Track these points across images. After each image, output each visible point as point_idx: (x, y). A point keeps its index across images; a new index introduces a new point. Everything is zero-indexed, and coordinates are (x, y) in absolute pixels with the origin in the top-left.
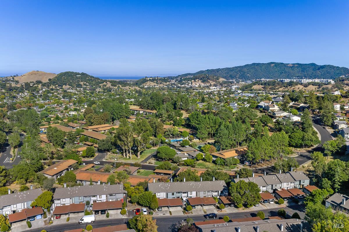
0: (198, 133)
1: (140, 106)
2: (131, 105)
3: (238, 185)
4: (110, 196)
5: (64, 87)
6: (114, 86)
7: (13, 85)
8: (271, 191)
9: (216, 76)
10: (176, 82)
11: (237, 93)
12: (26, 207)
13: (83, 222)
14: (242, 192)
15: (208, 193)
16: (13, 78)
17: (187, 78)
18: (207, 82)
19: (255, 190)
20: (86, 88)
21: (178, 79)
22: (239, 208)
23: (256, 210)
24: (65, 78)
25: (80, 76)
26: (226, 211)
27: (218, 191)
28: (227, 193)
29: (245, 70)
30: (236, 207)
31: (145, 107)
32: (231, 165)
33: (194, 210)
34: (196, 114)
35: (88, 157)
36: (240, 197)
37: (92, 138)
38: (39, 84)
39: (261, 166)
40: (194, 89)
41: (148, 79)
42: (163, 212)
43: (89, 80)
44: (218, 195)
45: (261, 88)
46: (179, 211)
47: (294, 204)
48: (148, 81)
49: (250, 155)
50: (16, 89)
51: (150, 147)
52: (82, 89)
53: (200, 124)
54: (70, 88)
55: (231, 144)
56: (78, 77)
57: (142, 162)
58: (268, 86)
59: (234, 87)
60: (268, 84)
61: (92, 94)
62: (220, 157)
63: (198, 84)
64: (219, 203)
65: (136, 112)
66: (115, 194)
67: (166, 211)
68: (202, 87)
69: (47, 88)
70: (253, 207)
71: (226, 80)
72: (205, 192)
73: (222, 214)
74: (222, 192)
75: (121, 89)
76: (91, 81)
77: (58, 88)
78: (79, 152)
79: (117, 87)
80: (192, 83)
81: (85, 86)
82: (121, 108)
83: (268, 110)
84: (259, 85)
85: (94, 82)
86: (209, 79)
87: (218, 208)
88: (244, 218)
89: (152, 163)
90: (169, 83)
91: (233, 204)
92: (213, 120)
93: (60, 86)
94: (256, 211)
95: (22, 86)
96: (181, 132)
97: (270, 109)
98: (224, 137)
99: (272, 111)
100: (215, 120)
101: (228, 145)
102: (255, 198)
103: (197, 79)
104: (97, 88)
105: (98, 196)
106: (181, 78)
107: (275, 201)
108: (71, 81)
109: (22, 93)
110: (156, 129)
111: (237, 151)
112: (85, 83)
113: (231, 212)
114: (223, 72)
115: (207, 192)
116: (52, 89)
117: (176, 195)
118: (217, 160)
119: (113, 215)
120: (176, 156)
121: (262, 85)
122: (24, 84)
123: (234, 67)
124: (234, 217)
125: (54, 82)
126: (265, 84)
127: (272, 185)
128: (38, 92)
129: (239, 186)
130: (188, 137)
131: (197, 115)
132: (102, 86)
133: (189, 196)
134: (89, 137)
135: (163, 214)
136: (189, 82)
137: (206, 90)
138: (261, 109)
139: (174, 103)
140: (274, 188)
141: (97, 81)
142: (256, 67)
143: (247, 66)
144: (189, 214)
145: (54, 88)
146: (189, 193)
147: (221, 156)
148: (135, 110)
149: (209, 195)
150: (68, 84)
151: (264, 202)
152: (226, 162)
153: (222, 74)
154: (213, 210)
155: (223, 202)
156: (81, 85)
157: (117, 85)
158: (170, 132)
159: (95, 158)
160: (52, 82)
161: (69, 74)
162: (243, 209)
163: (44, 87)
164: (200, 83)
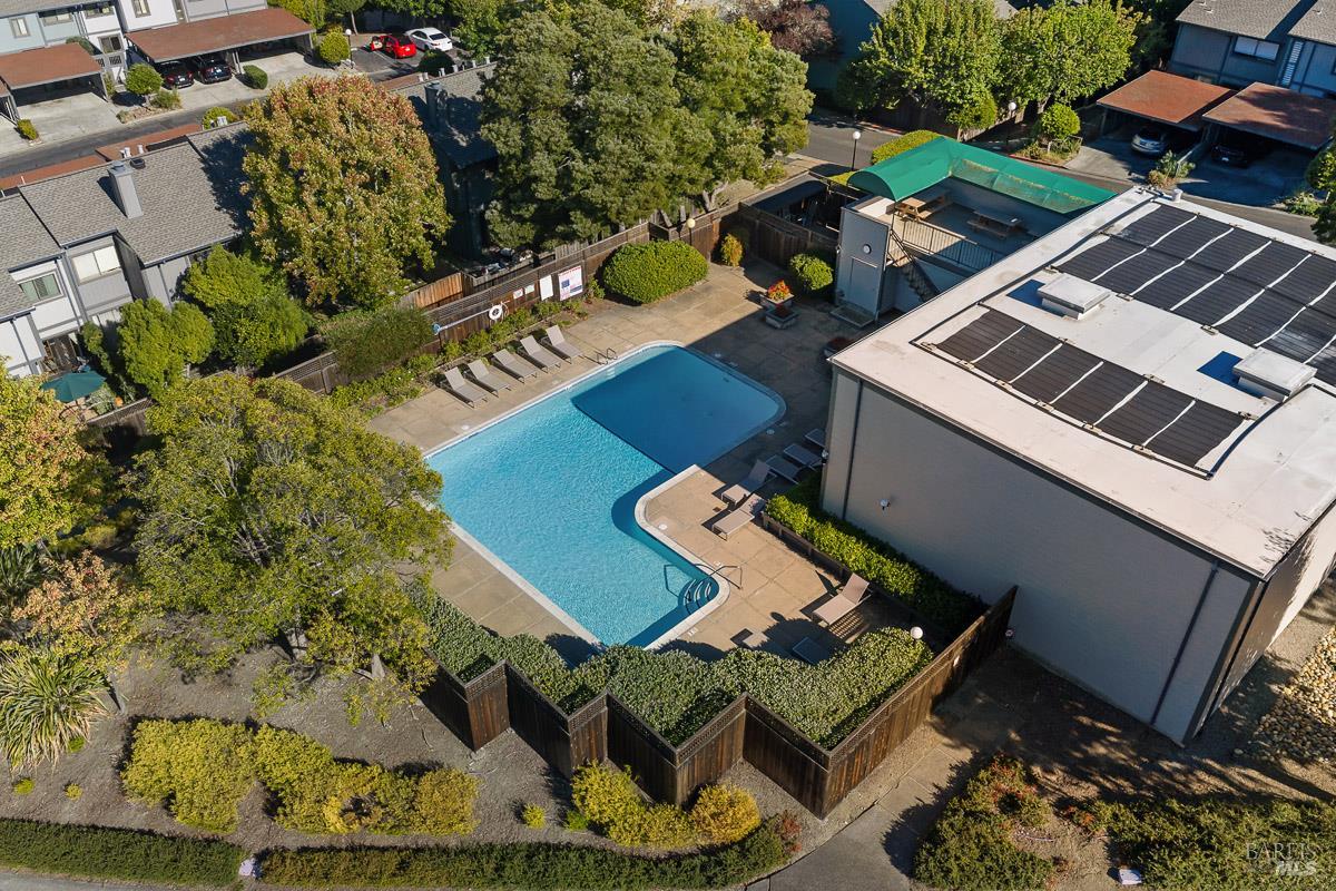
105: (126, 5)
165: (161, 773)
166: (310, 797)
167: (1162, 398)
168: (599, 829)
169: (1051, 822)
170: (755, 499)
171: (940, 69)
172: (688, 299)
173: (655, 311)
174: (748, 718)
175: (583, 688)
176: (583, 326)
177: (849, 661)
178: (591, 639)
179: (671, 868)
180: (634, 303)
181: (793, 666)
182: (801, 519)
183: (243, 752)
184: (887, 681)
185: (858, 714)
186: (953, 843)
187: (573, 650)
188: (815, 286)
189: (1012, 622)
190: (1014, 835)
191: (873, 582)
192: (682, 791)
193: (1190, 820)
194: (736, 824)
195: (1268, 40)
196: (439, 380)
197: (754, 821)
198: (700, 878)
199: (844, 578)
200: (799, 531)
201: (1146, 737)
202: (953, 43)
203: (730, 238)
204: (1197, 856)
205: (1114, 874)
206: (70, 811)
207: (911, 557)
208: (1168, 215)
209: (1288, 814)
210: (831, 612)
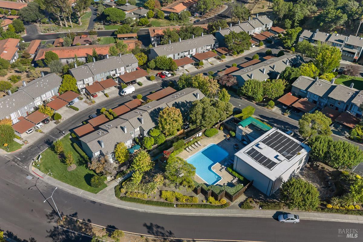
4: (127, 67)
12: (53, 95)
13: (125, 94)
28: (218, 45)
30: (231, 55)
39: (209, 15)
46: (192, 68)
47: (269, 44)
57: (88, 29)
66: (130, 65)
67: (182, 69)
73: (225, 63)
87: (219, 59)
89: (102, 29)
91: (228, 53)
107: (255, 44)
111: (183, 3)
113: (230, 60)
115: (203, 47)
117: (181, 55)
118: (170, 16)
119: (143, 82)
127: (248, 32)
135: (183, 73)
144: (201, 68)
146: (191, 50)
147: (172, 11)
154: (216, 61)
155: (221, 53)
159: (27, 33)
162: (237, 56)
165: (166, 196)
166: (182, 199)
167: (269, 160)
168: (211, 203)
169: (254, 203)
170: (225, 167)
171: (253, 94)
172: (216, 136)
173: (211, 138)
174: (225, 192)
175: (209, 189)
176: (202, 140)
177: (236, 187)
178: (208, 184)
179: (218, 206)
180: (208, 137)
181: (230, 187)
182: (231, 170)
183: (174, 194)
184: (239, 189)
185: (236, 192)
186: (245, 205)
187: (207, 185)
188: (233, 136)
189: (253, 183)
190: (251, 204)
191: (238, 178)
192: (219, 199)
193: (267, 204)
194: (224, 202)
195: (305, 90)
196: (185, 149)
197: (226, 202)
198: (221, 207)
199: (235, 178)
200: (231, 172)
201: (265, 196)
202: (255, 90)
203: (221, 127)
204: (267, 207)
205: (259, 208)
206: (155, 200)
207: (243, 175)
208: (277, 133)
209: (276, 203)
210: (234, 182)
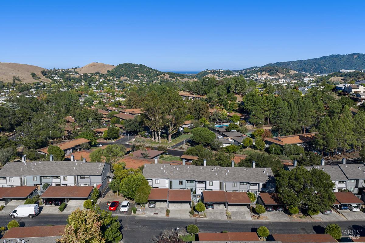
0: (252, 116)
1: (190, 92)
2: (181, 91)
3: (292, 174)
4: (81, 178)
5: (122, 78)
6: (173, 78)
7: (72, 75)
8: (355, 191)
9: (286, 68)
10: (239, 74)
11: (310, 85)
14: (299, 186)
15: (240, 186)
16: (74, 70)
17: (253, 70)
18: (276, 75)
19: (323, 184)
20: (143, 79)
21: (243, 72)
22: (292, 214)
23: (325, 220)
24: (123, 69)
25: (138, 67)
26: (266, 218)
27: (259, 184)
28: (274, 189)
29: (322, 62)
30: (287, 212)
31: (195, 92)
32: (291, 154)
33: (210, 210)
34: (251, 96)
35: (110, 139)
36: (294, 193)
37: (124, 120)
38: (97, 75)
39: (337, 158)
40: (259, 82)
41: (209, 72)
42: (157, 209)
43: (146, 71)
44: (258, 191)
45: (340, 80)
46: (184, 211)
48: (209, 73)
49: (321, 141)
50: (74, 79)
51: (187, 131)
52: (139, 81)
53: (254, 105)
54: (128, 79)
55: (294, 128)
56: (136, 68)
57: (173, 147)
58: (349, 78)
59: (306, 80)
60: (350, 75)
61: (147, 85)
62: (275, 144)
63: (265, 77)
64: (258, 203)
65: (184, 98)
66: (88, 177)
67: (162, 209)
68: (269, 79)
69: (104, 79)
70: (320, 214)
71: (298, 73)
72: (236, 183)
73: (259, 222)
74: (264, 186)
75: (179, 81)
76: (148, 73)
77: (115, 80)
78: (101, 132)
79: (175, 79)
80: (257, 76)
81: (143, 78)
82: (164, 91)
83: (349, 92)
84: (337, 76)
85: (152, 74)
86: (278, 72)
87: (253, 210)
88: (300, 233)
89: (184, 149)
90: (232, 76)
91: (282, 206)
92: (272, 100)
93: (118, 78)
94: (325, 223)
95: (81, 76)
96: (231, 116)
97: (353, 90)
98: (284, 117)
99: (355, 93)
100: (275, 100)
101: (290, 129)
102: (324, 199)
103: (263, 71)
104: (154, 80)
105: (62, 177)
106: (246, 71)
107: (362, 207)
108: (129, 72)
109: (80, 83)
110: (199, 112)
111: (301, 138)
112: (143, 74)
113: (277, 220)
114: (294, 65)
115: (238, 184)
116: (109, 80)
117: (186, 185)
118: (270, 147)
119: (72, 207)
120: (216, 140)
121: (341, 76)
122: (82, 75)
123: (308, 60)
124: (280, 230)
125: (112, 74)
126: (346, 75)
127: (357, 181)
128: (95, 82)
129: (293, 176)
130: (239, 123)
131: (253, 96)
132: (159, 78)
133: (207, 188)
134: (122, 119)
135: (155, 214)
136: (254, 74)
137: (273, 83)
138: (341, 91)
139: (228, 87)
140: (360, 186)
141: (155, 73)
142: (335, 59)
143: (324, 57)
144: (199, 217)
145: (111, 78)
146: (208, 182)
147: (277, 142)
148: (183, 96)
149: (243, 188)
150: (125, 75)
151: (340, 208)
152: (284, 150)
153: (294, 67)
154: (244, 214)
155: (263, 202)
156: (139, 77)
157: (176, 77)
158: (217, 116)
159: (118, 141)
160: (110, 73)
161: (128, 65)
162: (300, 217)
163: (101, 78)
164: (267, 76)
